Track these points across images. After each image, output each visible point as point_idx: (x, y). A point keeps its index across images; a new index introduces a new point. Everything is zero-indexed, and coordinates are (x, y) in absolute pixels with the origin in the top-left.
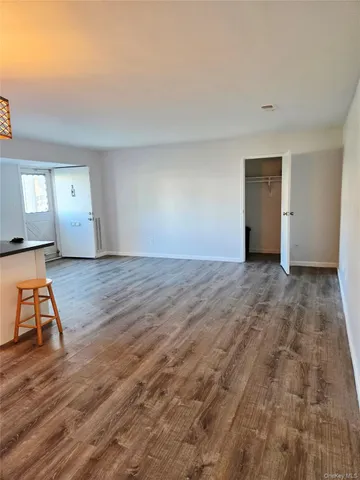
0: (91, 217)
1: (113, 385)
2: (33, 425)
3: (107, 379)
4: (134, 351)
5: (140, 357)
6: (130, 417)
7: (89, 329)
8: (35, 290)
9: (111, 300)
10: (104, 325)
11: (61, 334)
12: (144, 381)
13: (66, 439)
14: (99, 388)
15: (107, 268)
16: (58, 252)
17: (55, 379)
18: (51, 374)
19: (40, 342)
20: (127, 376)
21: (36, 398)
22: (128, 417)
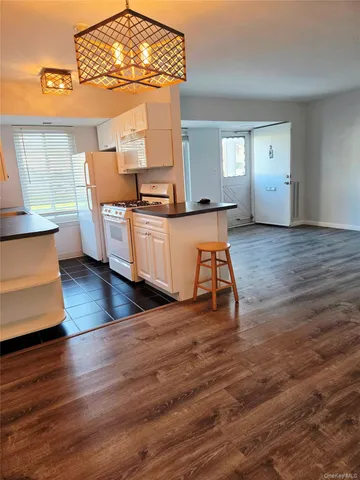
0: (289, 180)
1: (282, 383)
2: (189, 395)
3: (276, 372)
4: (316, 347)
5: (324, 357)
6: (297, 436)
7: (267, 305)
8: (214, 253)
9: (298, 277)
10: (284, 304)
11: (237, 303)
12: (325, 394)
13: (215, 429)
14: (265, 381)
15: (302, 239)
16: (252, 218)
17: (220, 352)
18: (218, 345)
19: (215, 307)
20: (303, 378)
21: (199, 365)
22: (293, 434)
